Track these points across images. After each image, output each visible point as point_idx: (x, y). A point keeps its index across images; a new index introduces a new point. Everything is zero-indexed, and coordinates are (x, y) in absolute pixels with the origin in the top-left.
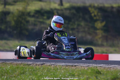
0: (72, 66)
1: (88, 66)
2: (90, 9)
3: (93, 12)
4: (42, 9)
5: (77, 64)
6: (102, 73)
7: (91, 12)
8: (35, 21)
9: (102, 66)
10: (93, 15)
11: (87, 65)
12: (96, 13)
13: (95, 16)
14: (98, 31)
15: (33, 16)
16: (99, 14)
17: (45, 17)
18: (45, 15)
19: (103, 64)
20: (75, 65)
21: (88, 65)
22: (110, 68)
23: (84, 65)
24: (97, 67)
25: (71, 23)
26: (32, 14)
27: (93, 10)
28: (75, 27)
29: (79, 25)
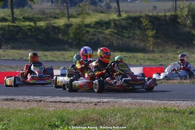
2: (142, 19)
4: (101, 20)
7: (143, 22)
8: (95, 31)
10: (144, 24)
12: (146, 23)
13: (146, 25)
14: (149, 39)
15: (93, 27)
16: (150, 23)
17: (104, 28)
18: (104, 25)
26: (92, 25)
28: (131, 35)
29: (134, 33)
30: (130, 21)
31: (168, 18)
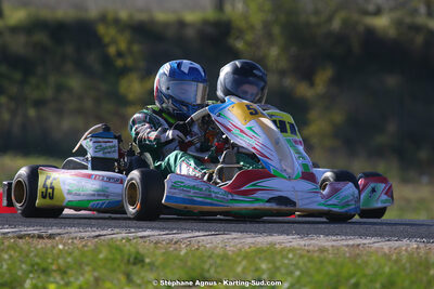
0: (40, 237)
1: (97, 236)
2: (101, 29)
3: (114, 41)
5: (59, 231)
6: (147, 260)
7: (107, 40)
9: (149, 236)
10: (112, 50)
11: (94, 234)
12: (123, 46)
16: (136, 48)
19: (153, 228)
20: (50, 232)
21: (97, 233)
22: (176, 243)
23: (83, 234)
24: (129, 240)
25: (33, 80)
27: (112, 32)
28: (49, 93)
29: (60, 88)
30: (42, 37)
31: (190, 33)
